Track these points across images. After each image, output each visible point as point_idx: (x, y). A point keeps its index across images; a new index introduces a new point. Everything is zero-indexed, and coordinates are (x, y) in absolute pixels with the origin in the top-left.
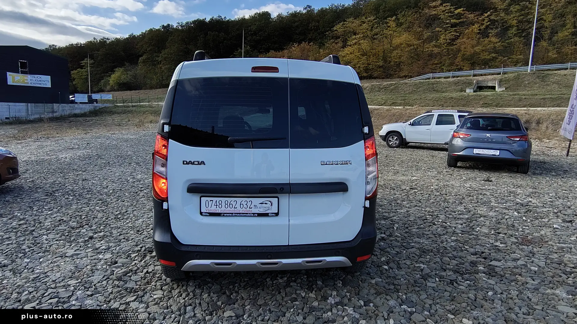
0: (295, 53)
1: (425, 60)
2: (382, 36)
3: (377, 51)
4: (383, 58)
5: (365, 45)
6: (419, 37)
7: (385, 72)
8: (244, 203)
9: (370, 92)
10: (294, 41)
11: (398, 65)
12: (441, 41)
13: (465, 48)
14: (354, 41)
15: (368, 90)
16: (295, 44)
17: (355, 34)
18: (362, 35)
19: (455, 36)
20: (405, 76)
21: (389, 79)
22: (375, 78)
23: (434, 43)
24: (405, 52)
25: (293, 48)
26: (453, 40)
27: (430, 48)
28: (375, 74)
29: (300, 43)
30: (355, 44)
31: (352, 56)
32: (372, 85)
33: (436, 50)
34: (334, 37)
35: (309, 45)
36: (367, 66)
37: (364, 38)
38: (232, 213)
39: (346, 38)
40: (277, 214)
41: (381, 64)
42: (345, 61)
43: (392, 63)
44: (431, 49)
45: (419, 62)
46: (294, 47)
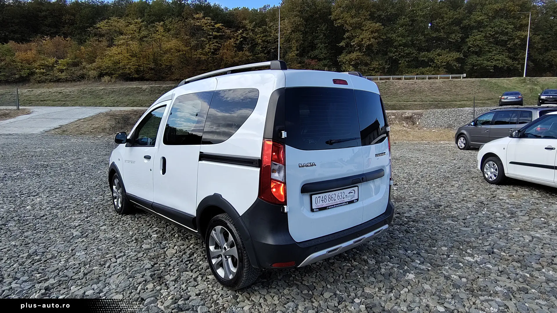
0: (47, 47)
1: (194, 65)
2: (152, 39)
3: (147, 53)
4: (154, 60)
5: (134, 46)
6: (187, 44)
7: (156, 75)
8: (340, 195)
9: (151, 94)
10: (44, 33)
11: (170, 68)
12: (207, 50)
13: (226, 58)
14: (122, 41)
15: (148, 92)
16: (45, 37)
17: (122, 34)
18: (130, 36)
19: (218, 47)
20: (177, 79)
21: (162, 82)
22: (147, 80)
23: (200, 51)
24: (175, 56)
25: (44, 41)
26: (215, 50)
27: (197, 54)
28: (147, 76)
29: (52, 37)
30: (123, 44)
31: (120, 56)
32: (151, 87)
33: (203, 58)
34: (98, 34)
35: (65, 40)
36: (137, 68)
37: (132, 39)
38: (333, 205)
39: (113, 38)
40: (358, 200)
41: (153, 67)
42: (113, 61)
43: (163, 66)
44: (199, 56)
45: (189, 67)
46: (46, 40)
